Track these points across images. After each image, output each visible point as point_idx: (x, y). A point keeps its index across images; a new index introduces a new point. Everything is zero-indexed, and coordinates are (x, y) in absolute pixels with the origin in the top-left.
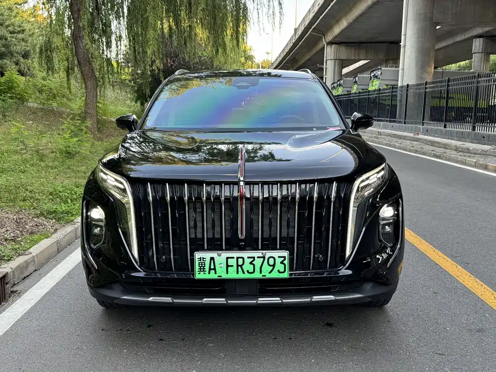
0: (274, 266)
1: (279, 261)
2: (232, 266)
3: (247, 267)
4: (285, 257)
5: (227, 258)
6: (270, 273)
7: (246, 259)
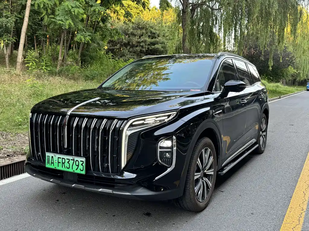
0: (78, 166)
1: (80, 163)
2: (60, 163)
3: (67, 165)
4: (83, 161)
5: (58, 158)
6: (76, 170)
7: (66, 159)
